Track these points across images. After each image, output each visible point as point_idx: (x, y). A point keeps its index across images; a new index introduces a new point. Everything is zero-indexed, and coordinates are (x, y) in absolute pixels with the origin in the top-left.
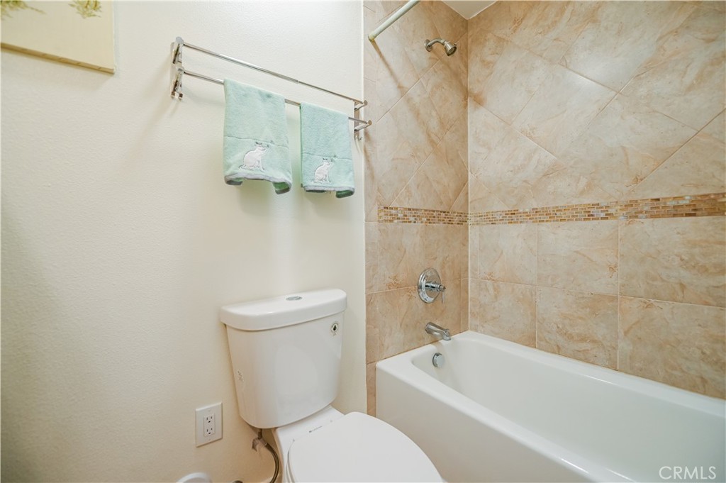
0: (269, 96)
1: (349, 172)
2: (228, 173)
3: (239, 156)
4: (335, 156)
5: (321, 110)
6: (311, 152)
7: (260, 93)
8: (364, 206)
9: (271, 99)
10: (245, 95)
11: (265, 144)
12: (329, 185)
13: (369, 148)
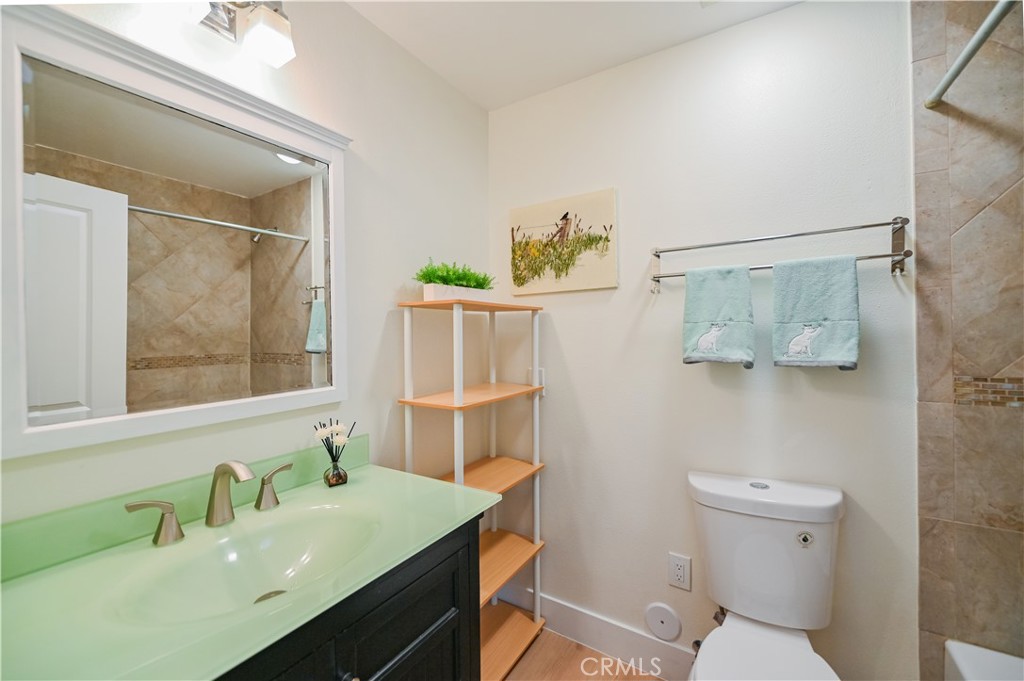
0: (729, 272)
1: (849, 338)
2: (685, 356)
3: (694, 340)
4: (825, 319)
5: (806, 265)
6: (786, 320)
7: (720, 272)
8: (915, 377)
9: (732, 275)
10: (704, 281)
11: (721, 323)
12: (811, 360)
13: (928, 283)
